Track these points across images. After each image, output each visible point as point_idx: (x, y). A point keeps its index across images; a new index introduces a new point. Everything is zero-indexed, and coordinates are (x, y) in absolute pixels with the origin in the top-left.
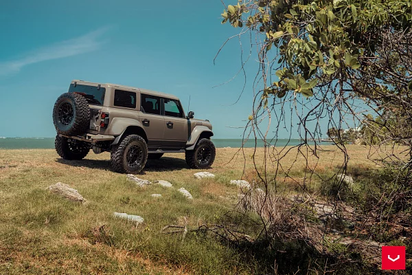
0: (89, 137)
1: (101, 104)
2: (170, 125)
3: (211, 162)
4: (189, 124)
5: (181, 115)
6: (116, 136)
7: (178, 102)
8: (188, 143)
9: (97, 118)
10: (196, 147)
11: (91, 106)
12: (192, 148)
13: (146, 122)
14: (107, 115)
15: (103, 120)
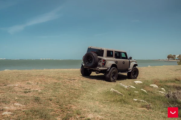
0: (98, 69)
1: (102, 56)
2: (124, 63)
3: (137, 76)
4: (129, 61)
5: (126, 58)
6: (108, 68)
7: (125, 53)
8: (129, 69)
9: (101, 61)
10: (132, 70)
11: (99, 57)
12: (130, 71)
13: (116, 62)
14: (105, 60)
15: (104, 62)
